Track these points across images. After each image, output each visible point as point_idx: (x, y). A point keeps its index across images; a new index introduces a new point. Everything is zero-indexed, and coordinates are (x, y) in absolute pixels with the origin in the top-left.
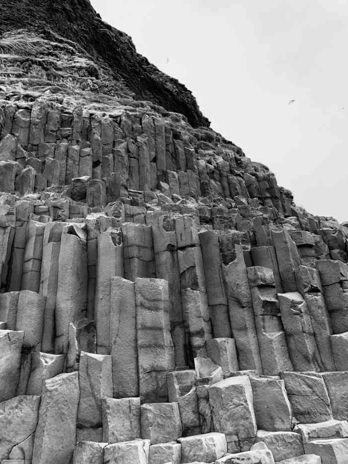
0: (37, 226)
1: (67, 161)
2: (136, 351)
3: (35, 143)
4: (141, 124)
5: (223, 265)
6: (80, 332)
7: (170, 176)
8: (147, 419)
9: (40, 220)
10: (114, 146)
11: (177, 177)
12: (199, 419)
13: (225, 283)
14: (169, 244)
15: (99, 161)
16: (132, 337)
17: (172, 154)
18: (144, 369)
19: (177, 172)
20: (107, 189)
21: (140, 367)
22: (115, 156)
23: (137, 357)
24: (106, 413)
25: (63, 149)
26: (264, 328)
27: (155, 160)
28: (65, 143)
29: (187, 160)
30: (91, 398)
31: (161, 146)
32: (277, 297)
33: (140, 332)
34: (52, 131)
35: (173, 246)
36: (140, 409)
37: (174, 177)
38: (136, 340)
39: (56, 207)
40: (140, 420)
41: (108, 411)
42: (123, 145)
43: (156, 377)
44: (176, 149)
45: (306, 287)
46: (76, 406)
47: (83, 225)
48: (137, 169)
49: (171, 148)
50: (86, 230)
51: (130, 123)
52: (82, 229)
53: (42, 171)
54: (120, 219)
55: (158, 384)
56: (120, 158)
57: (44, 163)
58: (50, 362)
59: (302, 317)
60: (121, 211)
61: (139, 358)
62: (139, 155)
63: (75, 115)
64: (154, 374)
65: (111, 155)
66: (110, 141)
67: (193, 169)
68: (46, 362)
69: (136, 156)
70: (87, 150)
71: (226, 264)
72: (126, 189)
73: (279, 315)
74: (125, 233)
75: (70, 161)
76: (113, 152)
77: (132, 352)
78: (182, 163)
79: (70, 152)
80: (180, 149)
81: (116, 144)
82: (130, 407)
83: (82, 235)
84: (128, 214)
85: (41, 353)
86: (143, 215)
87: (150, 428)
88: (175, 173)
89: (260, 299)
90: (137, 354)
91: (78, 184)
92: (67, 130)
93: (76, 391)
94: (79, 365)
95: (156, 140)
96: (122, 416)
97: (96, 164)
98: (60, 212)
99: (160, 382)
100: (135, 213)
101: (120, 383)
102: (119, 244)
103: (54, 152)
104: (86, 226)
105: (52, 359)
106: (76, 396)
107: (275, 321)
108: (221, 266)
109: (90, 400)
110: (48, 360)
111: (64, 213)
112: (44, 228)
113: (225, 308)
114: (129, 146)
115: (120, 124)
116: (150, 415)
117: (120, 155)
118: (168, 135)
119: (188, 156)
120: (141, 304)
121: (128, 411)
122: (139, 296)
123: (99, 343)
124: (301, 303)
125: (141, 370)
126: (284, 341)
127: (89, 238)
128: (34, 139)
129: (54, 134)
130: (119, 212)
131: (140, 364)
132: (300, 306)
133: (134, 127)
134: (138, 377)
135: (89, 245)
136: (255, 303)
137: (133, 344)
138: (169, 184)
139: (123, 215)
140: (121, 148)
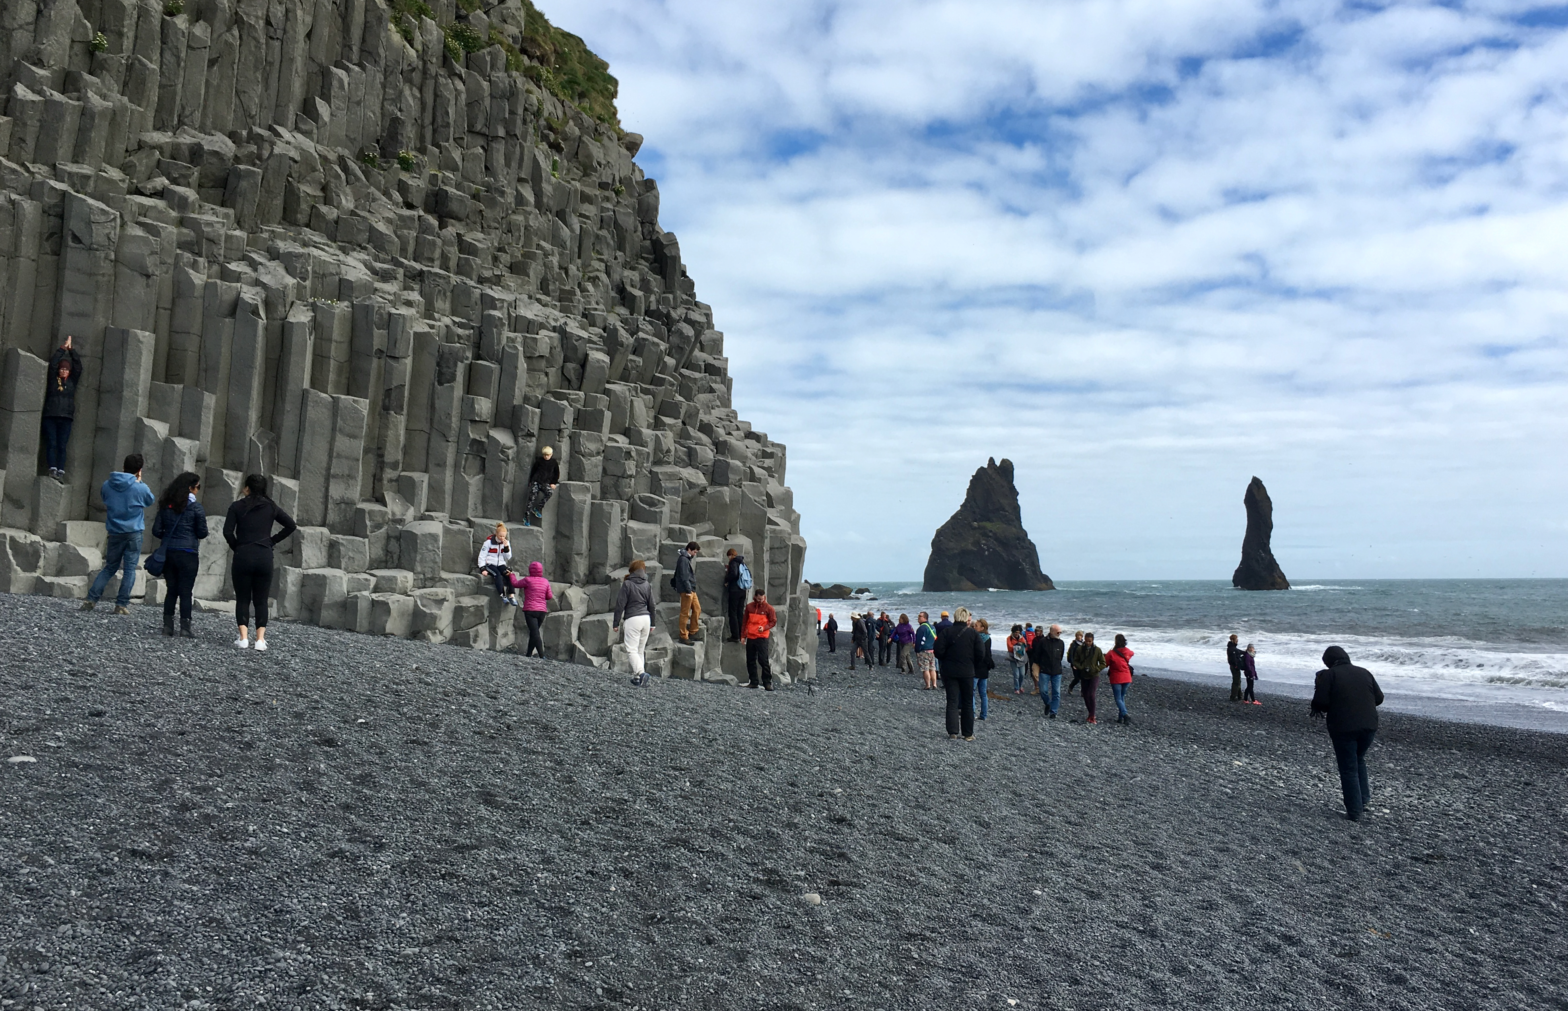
2: (328, 479)
5: (436, 383)
6: (264, 449)
7: (334, 81)
9: (193, 266)
11: (345, 85)
12: (386, 555)
13: (432, 407)
14: (378, 349)
16: (324, 465)
17: (340, 12)
18: (333, 499)
19: (347, 72)
21: (329, 497)
22: (244, 37)
23: (328, 486)
24: (300, 542)
26: (464, 468)
27: (311, 35)
29: (367, 30)
32: (488, 436)
33: (334, 461)
35: (382, 352)
36: (331, 540)
37: (342, 85)
38: (328, 469)
39: (209, 240)
40: (332, 550)
41: (302, 541)
43: (345, 510)
45: (522, 430)
47: (262, 292)
48: (278, 68)
52: (263, 302)
55: (347, 515)
56: (252, 42)
59: (507, 464)
61: (330, 487)
62: (286, 32)
64: (343, 506)
65: (236, 33)
67: (375, 56)
68: (233, 483)
69: (280, 32)
70: (202, 31)
71: (441, 383)
73: (484, 456)
77: (322, 480)
78: (356, 35)
82: (322, 538)
84: (316, 271)
87: (344, 559)
88: (343, 74)
89: (469, 435)
90: (328, 483)
96: (315, 545)
99: (350, 514)
101: (307, 511)
104: (266, 296)
107: (478, 463)
108: (434, 384)
110: (233, 480)
113: (426, 436)
116: (342, 548)
120: (340, 430)
121: (319, 542)
123: (281, 464)
124: (512, 447)
125: (330, 501)
126: (481, 485)
127: (269, 314)
131: (330, 493)
132: (510, 451)
134: (327, 507)
136: (461, 438)
137: (326, 473)
138: (330, 106)
139: (310, 273)
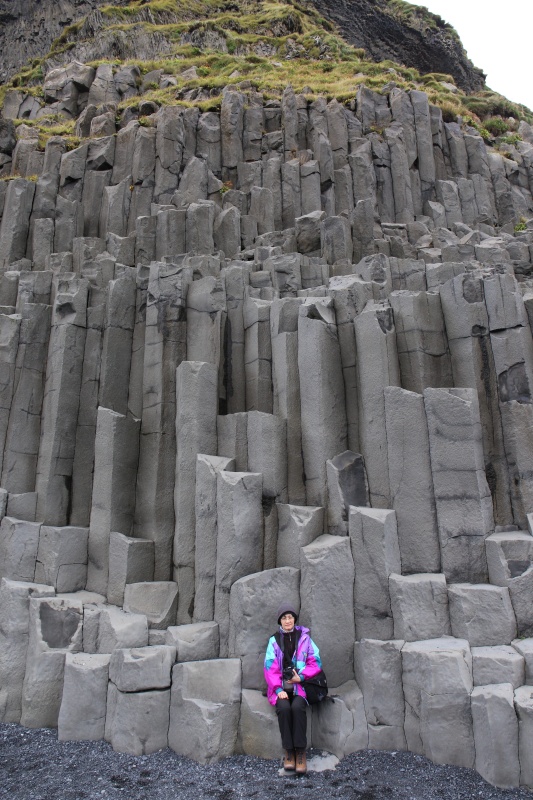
0: (259, 306)
1: (281, 188)
2: (434, 504)
3: (232, 164)
4: (389, 105)
6: (342, 473)
7: (444, 189)
8: (460, 610)
9: (261, 295)
10: (350, 151)
11: (455, 190)
14: (476, 326)
15: (330, 180)
16: (425, 483)
17: (442, 150)
18: (448, 532)
19: (456, 182)
20: (352, 229)
21: (441, 529)
22: (355, 168)
23: (436, 514)
24: (398, 599)
25: (273, 168)
27: (416, 165)
28: (274, 159)
29: (469, 157)
30: (372, 575)
31: (424, 140)
33: (437, 476)
34: (254, 140)
35: (482, 328)
36: (447, 593)
37: (451, 190)
38: (432, 488)
39: (281, 272)
40: (448, 609)
41: (400, 597)
42: (365, 147)
43: (468, 546)
44: (449, 140)
46: (351, 586)
47: (328, 300)
48: (389, 185)
49: (441, 140)
50: (333, 308)
51: (371, 105)
52: (328, 307)
53: (248, 209)
54: (385, 283)
55: (470, 554)
56: (361, 170)
57: (249, 195)
58: (307, 521)
60: (385, 269)
61: (439, 515)
62: (390, 161)
63: (285, 108)
64: (464, 540)
65: (347, 167)
66: (343, 143)
67: (480, 171)
68: (301, 521)
69: (385, 162)
70: (311, 165)
72: (379, 222)
74: (396, 310)
75: (287, 188)
76: (349, 160)
77: (428, 506)
78: (461, 164)
79: (285, 172)
80: (457, 140)
81: (353, 147)
82: (432, 591)
83: (328, 318)
84: (395, 273)
85: (292, 507)
86: (421, 274)
87: (467, 624)
88: (452, 183)
90: (436, 509)
91: (306, 227)
92: (275, 136)
93: (351, 564)
94: (347, 525)
95: (415, 130)
96: (422, 603)
97: (325, 186)
98: (288, 279)
99: (474, 552)
100: (407, 271)
101: (411, 552)
102: (389, 329)
103: (261, 175)
104: (333, 302)
105: (307, 515)
106: (351, 572)
109: (371, 579)
110: (302, 517)
111: (295, 280)
112: (269, 310)
114: (375, 147)
115: (355, 110)
116: (465, 605)
117: (361, 166)
118: (435, 118)
119: (472, 150)
120: (438, 432)
121: (429, 597)
122: (431, 418)
123: (373, 491)
125: (443, 534)
127: (340, 321)
128: (229, 159)
129: (258, 144)
130: (382, 271)
131: (441, 524)
133: (378, 112)
134: (439, 544)
135: (341, 332)
137: (428, 495)
138: (443, 205)
139: (388, 275)
140: (361, 152)
